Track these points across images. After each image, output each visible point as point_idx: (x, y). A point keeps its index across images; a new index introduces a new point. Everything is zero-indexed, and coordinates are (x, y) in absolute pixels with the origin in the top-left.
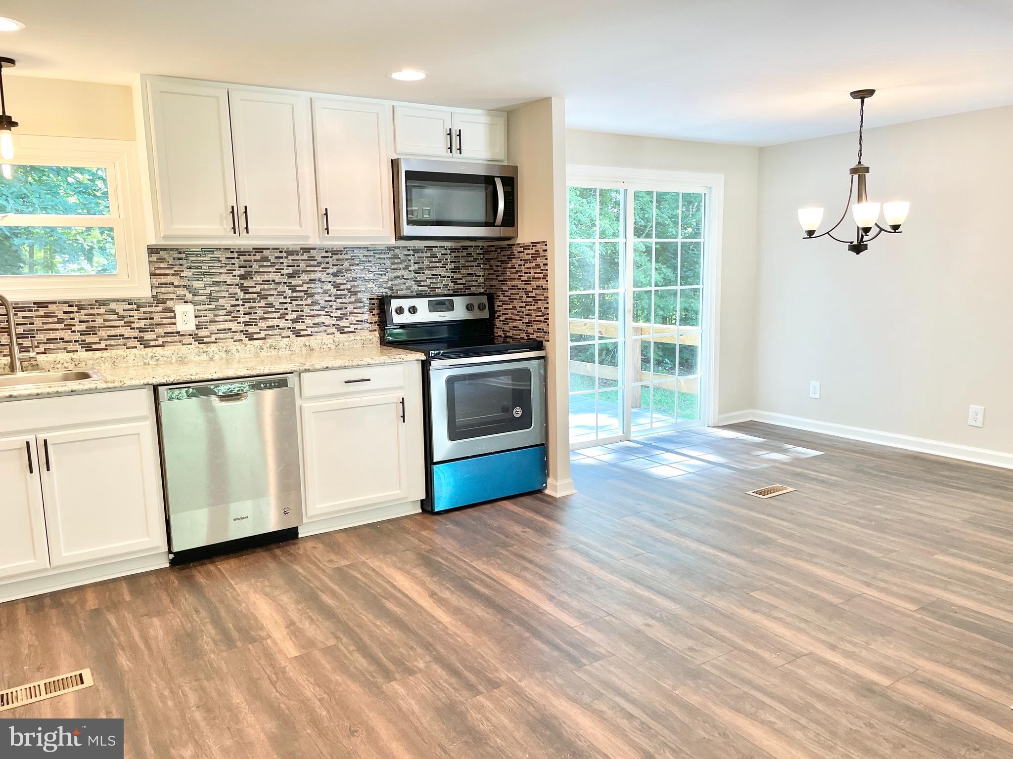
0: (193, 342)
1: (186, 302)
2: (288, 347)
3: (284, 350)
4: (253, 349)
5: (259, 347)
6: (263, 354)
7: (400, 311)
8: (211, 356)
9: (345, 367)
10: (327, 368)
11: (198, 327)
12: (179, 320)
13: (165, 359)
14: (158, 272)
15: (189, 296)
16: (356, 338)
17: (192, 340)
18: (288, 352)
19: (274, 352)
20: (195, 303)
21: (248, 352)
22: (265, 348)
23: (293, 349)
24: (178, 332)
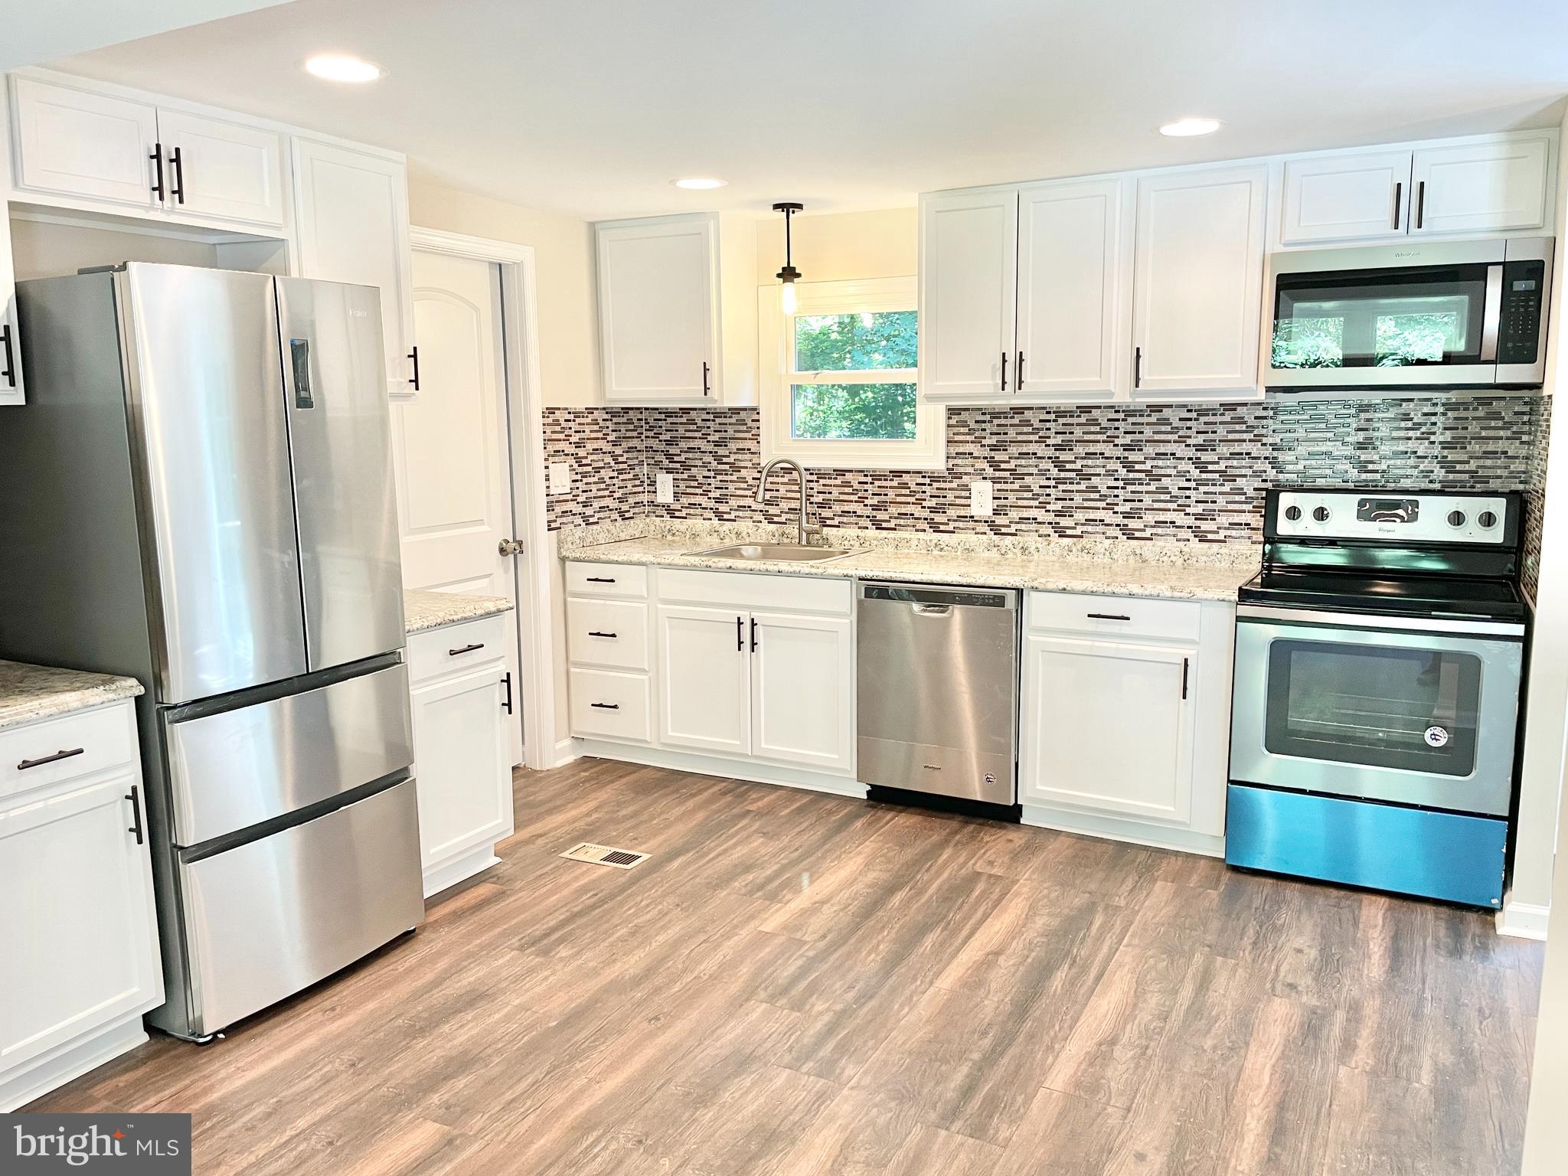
0: (988, 532)
1: (984, 478)
2: (1107, 553)
3: (1101, 556)
4: (1058, 549)
5: (1066, 548)
6: (1071, 559)
7: (1294, 513)
8: (1003, 552)
9: (1092, 593)
10: (1064, 589)
11: (996, 512)
12: (973, 502)
13: (950, 549)
14: (957, 438)
15: (989, 471)
16: (1221, 551)
17: (986, 529)
18: (1107, 560)
19: (1087, 558)
20: (995, 481)
21: (1051, 553)
22: (1074, 550)
23: (1115, 557)
24: (972, 517)
